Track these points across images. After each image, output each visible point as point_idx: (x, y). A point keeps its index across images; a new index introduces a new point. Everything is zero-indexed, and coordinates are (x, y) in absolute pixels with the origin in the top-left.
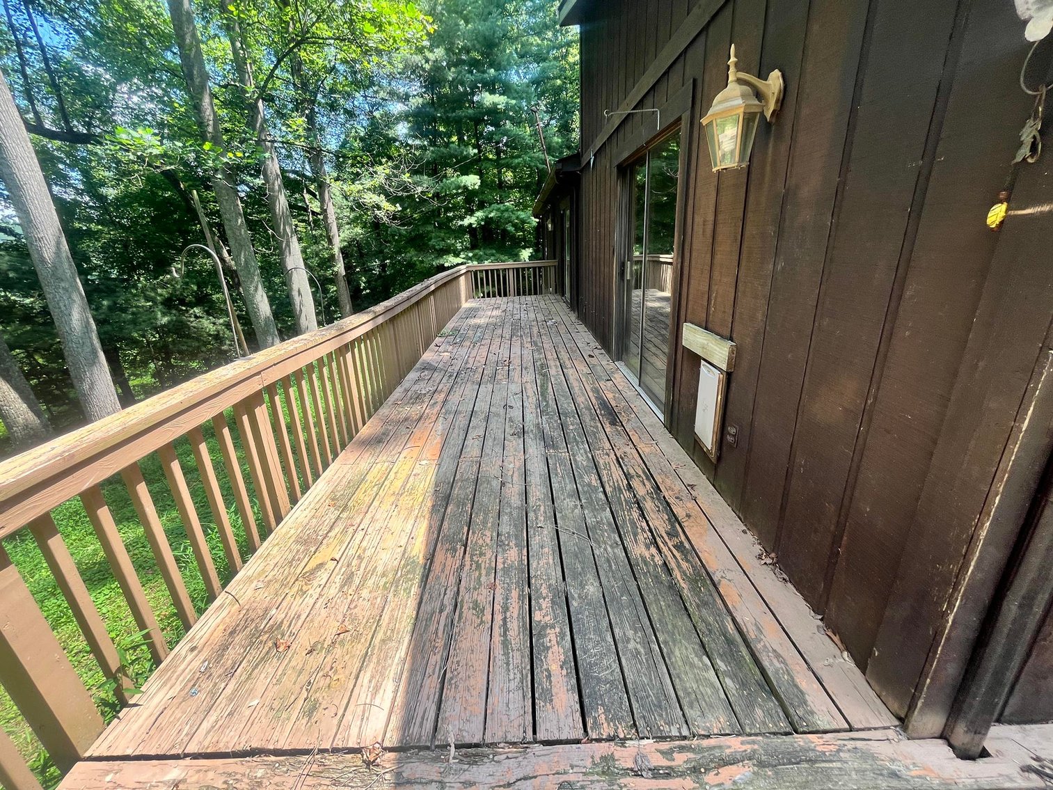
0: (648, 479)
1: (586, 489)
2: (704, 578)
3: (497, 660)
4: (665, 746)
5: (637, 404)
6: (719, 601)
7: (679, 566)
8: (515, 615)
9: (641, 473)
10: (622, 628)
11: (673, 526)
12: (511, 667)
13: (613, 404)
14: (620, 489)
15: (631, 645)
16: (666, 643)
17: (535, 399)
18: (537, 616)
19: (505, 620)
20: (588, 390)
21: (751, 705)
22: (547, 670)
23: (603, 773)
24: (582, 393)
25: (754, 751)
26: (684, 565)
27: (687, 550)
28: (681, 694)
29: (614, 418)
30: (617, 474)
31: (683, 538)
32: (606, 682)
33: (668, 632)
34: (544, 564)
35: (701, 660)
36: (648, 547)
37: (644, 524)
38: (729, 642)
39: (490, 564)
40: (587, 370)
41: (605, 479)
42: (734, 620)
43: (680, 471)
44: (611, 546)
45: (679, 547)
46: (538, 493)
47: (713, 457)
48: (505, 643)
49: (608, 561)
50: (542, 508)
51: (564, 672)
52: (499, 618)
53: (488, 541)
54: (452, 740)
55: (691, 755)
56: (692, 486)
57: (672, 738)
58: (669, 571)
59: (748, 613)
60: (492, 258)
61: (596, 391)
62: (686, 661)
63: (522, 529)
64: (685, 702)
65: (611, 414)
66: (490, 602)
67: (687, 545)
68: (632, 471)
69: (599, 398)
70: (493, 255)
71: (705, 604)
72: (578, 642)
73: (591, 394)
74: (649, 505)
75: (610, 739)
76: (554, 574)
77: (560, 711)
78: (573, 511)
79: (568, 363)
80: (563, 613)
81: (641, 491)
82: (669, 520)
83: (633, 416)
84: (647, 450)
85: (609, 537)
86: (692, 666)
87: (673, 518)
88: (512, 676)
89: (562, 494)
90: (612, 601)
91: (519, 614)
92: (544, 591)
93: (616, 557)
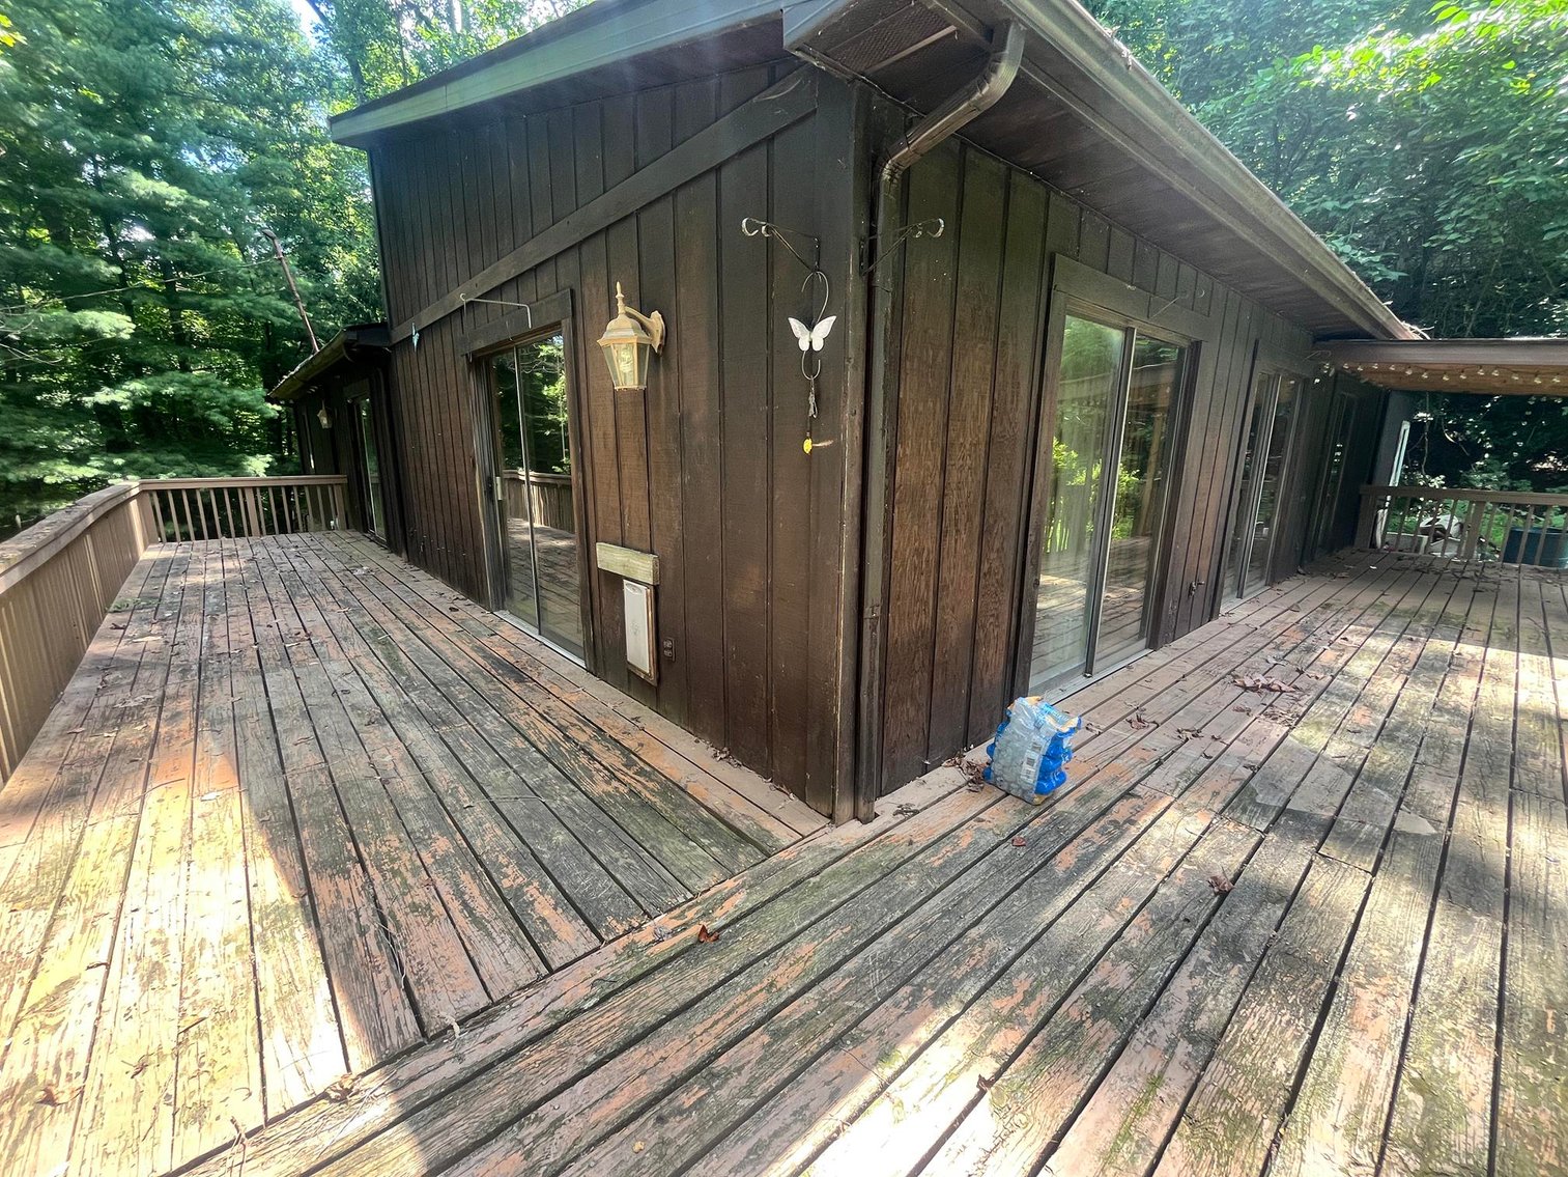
0: (585, 725)
1: (512, 754)
2: (673, 789)
3: (473, 938)
4: (677, 912)
5: (543, 655)
6: (690, 800)
7: (645, 787)
8: (476, 892)
9: (576, 722)
10: (607, 853)
11: (628, 758)
12: (494, 935)
13: (512, 660)
14: (557, 743)
15: (621, 862)
16: (653, 847)
17: (383, 675)
18: (505, 883)
19: (465, 904)
20: (468, 650)
21: (734, 856)
22: (540, 918)
23: (629, 957)
24: (459, 655)
25: (744, 882)
26: (650, 785)
27: (650, 773)
28: (677, 874)
29: (519, 675)
30: (547, 730)
31: (642, 764)
32: (606, 898)
33: (653, 839)
34: (491, 838)
35: (688, 845)
36: (608, 783)
37: (597, 765)
38: (707, 823)
39: (413, 863)
40: (453, 628)
41: (534, 738)
42: (706, 808)
43: (620, 709)
44: (567, 795)
45: (641, 772)
46: (447, 776)
47: (653, 680)
48: (477, 921)
49: (570, 808)
50: (461, 789)
51: (560, 911)
52: (455, 906)
53: (397, 844)
54: (451, 1020)
55: (700, 907)
56: (636, 719)
57: (679, 906)
58: (637, 795)
59: (716, 799)
60: (179, 469)
61: (480, 649)
62: (675, 852)
63: (443, 818)
64: (684, 878)
65: (512, 671)
66: (434, 897)
67: (648, 769)
68: (564, 723)
69: (487, 657)
70: (178, 464)
71: (679, 806)
72: (565, 884)
73: (473, 655)
74: (595, 747)
75: (626, 933)
76: (508, 842)
77: (568, 939)
78: (506, 780)
79: (418, 622)
80: (536, 869)
81: (582, 738)
82: (622, 753)
83: (543, 668)
84: (574, 698)
85: (561, 788)
86: (681, 852)
87: (626, 751)
88: (499, 941)
89: (483, 767)
90: (587, 837)
91: (481, 891)
92: (503, 860)
93: (577, 803)
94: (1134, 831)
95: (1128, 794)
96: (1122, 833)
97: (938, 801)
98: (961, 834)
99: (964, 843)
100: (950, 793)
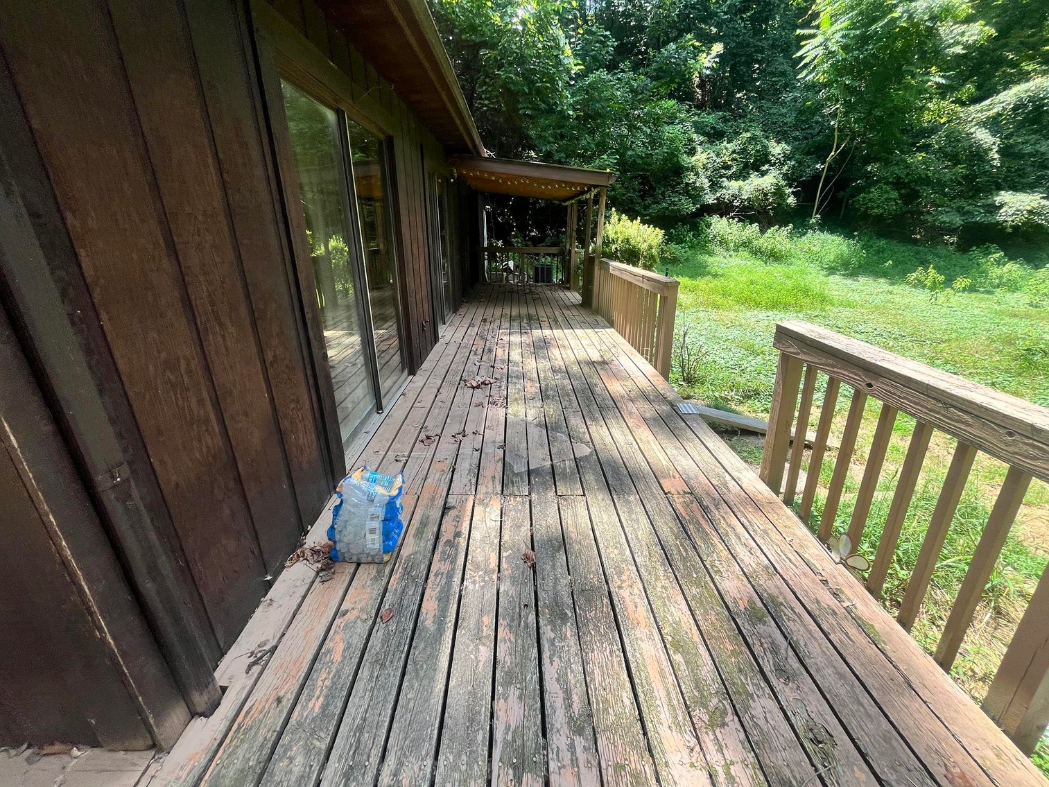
94: (462, 542)
95: (446, 509)
96: (457, 550)
97: (294, 616)
98: (332, 645)
99: (337, 657)
100: (304, 597)
